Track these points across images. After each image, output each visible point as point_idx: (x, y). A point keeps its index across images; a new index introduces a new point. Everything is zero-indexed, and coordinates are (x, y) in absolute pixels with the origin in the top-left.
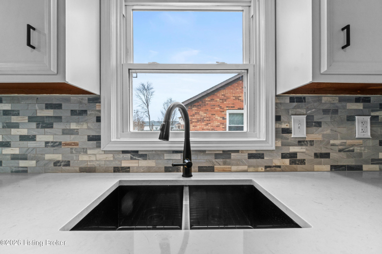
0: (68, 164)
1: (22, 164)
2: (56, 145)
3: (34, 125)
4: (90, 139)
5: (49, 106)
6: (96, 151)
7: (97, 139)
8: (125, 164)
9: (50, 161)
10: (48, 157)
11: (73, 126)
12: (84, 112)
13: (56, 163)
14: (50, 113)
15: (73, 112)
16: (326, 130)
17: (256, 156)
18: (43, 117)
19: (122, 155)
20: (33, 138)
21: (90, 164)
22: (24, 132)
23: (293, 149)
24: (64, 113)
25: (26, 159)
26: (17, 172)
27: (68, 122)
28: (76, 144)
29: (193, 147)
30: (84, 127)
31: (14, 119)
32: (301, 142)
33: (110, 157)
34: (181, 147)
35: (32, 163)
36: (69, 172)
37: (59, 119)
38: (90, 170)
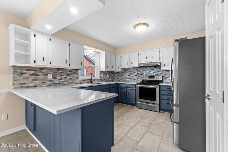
0: (73, 83)
1: (64, 83)
2: (71, 79)
3: (67, 75)
4: (77, 78)
5: (69, 72)
7: (78, 78)
8: (82, 82)
10: (69, 81)
11: (74, 75)
12: (75, 73)
13: (71, 83)
14: (70, 73)
15: (74, 73)
16: (105, 76)
17: (98, 80)
20: (66, 78)
22: (65, 77)
23: (102, 79)
24: (72, 73)
26: (63, 85)
27: (73, 75)
28: (74, 79)
30: (75, 76)
31: (63, 74)
32: (102, 78)
33: (79, 81)
34: (90, 79)
35: (66, 83)
37: (71, 74)
38: (76, 83)
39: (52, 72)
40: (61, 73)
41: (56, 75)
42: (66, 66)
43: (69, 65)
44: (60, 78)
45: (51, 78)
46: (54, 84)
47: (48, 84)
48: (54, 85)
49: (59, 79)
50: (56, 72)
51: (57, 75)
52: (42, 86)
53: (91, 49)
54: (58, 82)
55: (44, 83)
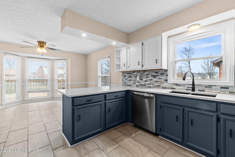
0: (159, 86)
1: (150, 85)
2: (157, 81)
3: (152, 77)
4: (165, 80)
5: (155, 73)
6: (167, 83)
7: (166, 80)
8: (174, 87)
9: (155, 85)
10: (155, 84)
11: (161, 77)
12: (163, 74)
13: (157, 86)
14: (156, 74)
15: (161, 74)
17: (225, 88)
18: (154, 75)
19: (173, 85)
20: (152, 80)
21: (165, 87)
22: (150, 78)
24: (159, 74)
25: (150, 84)
26: (149, 87)
27: (160, 76)
28: (161, 81)
29: (195, 83)
30: (164, 77)
31: (148, 76)
33: (170, 85)
36: (160, 88)
37: (157, 75)
38: (165, 88)
39: (140, 75)
40: (147, 74)
41: (143, 77)
44: (145, 80)
45: (139, 79)
46: (141, 85)
47: (137, 85)
49: (145, 81)
50: (143, 74)
51: (144, 77)
54: (144, 84)
55: (134, 83)
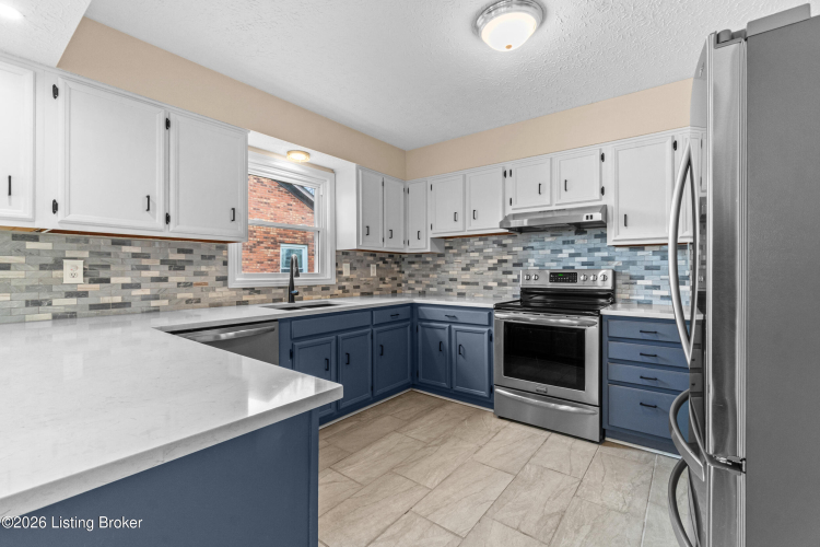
0: (198, 301)
1: (154, 303)
2: (188, 285)
3: (166, 267)
4: (218, 279)
5: (180, 251)
6: (225, 289)
7: (224, 279)
8: (245, 298)
9: (182, 299)
10: (179, 296)
11: (203, 269)
12: (211, 257)
13: (188, 301)
14: (182, 257)
15: (203, 257)
16: (358, 272)
17: (326, 288)
18: (175, 261)
19: (242, 292)
20: (165, 280)
21: (218, 301)
22: (156, 274)
23: (344, 284)
24: (196, 257)
25: (158, 299)
26: (149, 312)
27: (199, 265)
28: (206, 284)
30: (214, 270)
31: (145, 262)
32: (347, 279)
33: (234, 293)
34: (287, 284)
35: (165, 302)
36: (200, 308)
37: (190, 262)
38: (217, 305)
39: (86, 254)
40: (135, 256)
41: (107, 267)
42: (153, 225)
43: (168, 219)
44: (127, 280)
45: (80, 279)
46: (93, 307)
47: (62, 310)
48: (94, 312)
49: (124, 286)
50: (109, 254)
51: (113, 268)
52: (28, 318)
53: (289, 152)
54: (118, 299)
55: (37, 303)
